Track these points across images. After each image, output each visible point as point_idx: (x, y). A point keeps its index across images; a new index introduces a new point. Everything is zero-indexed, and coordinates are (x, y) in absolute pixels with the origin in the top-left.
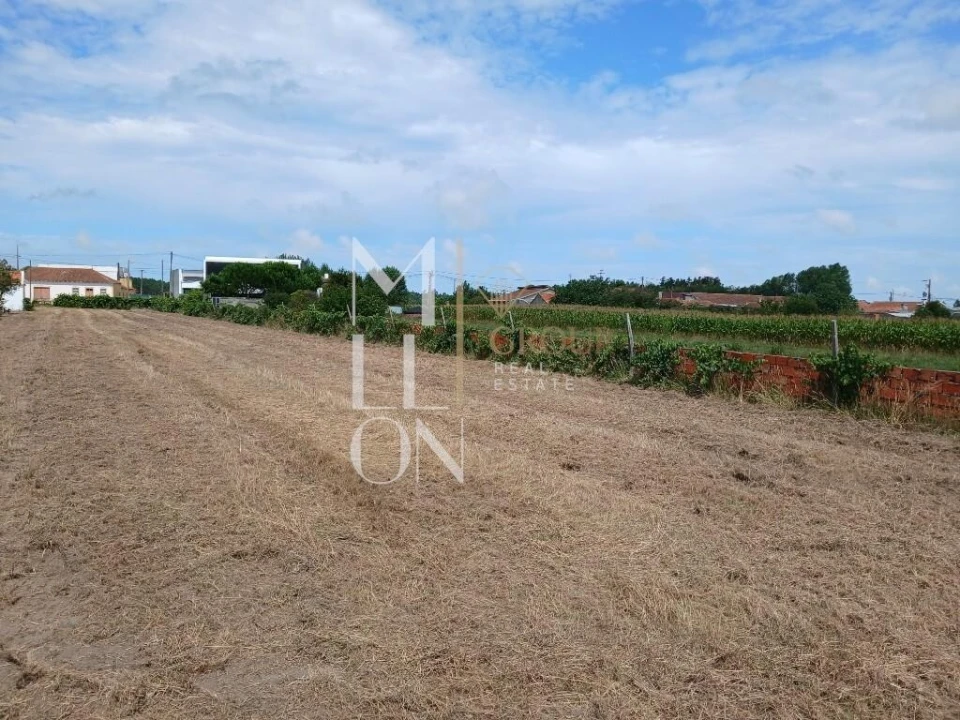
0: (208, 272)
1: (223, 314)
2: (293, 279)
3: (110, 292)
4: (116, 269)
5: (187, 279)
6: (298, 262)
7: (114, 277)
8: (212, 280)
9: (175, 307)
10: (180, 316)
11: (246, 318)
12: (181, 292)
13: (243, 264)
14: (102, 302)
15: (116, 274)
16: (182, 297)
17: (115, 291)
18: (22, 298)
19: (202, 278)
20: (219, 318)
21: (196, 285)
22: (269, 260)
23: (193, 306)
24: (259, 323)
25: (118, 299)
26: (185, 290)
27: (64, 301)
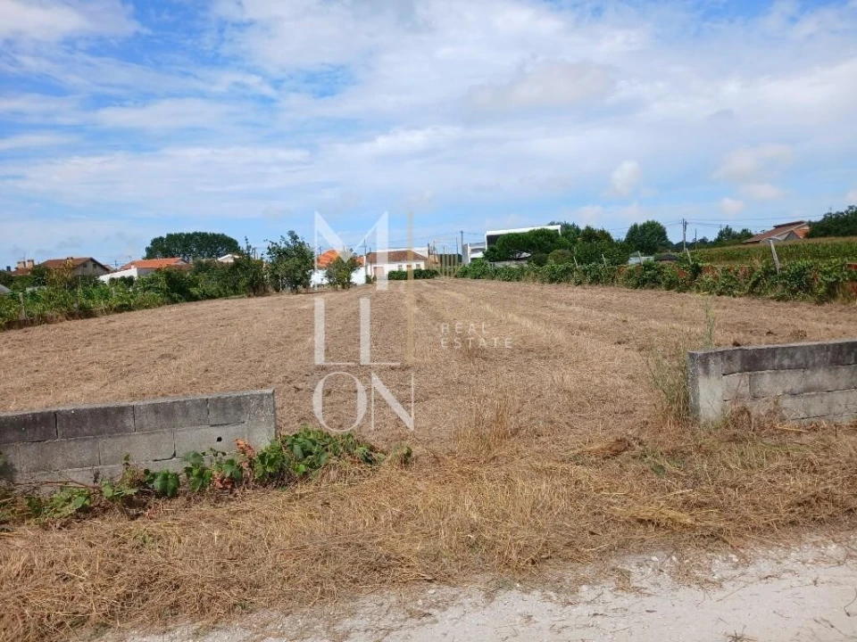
0: (489, 243)
1: (495, 274)
2: (552, 241)
3: (423, 267)
4: (427, 248)
5: (474, 251)
6: (558, 227)
7: (426, 255)
8: (491, 249)
9: (464, 274)
10: (468, 280)
11: (510, 276)
12: (469, 261)
13: (512, 234)
14: (419, 274)
15: (427, 253)
16: (470, 265)
17: (426, 265)
18: (365, 275)
19: (484, 249)
20: (493, 278)
21: (480, 255)
22: (532, 229)
23: (477, 272)
24: (518, 279)
25: (427, 271)
26: (473, 259)
27: (394, 276)
